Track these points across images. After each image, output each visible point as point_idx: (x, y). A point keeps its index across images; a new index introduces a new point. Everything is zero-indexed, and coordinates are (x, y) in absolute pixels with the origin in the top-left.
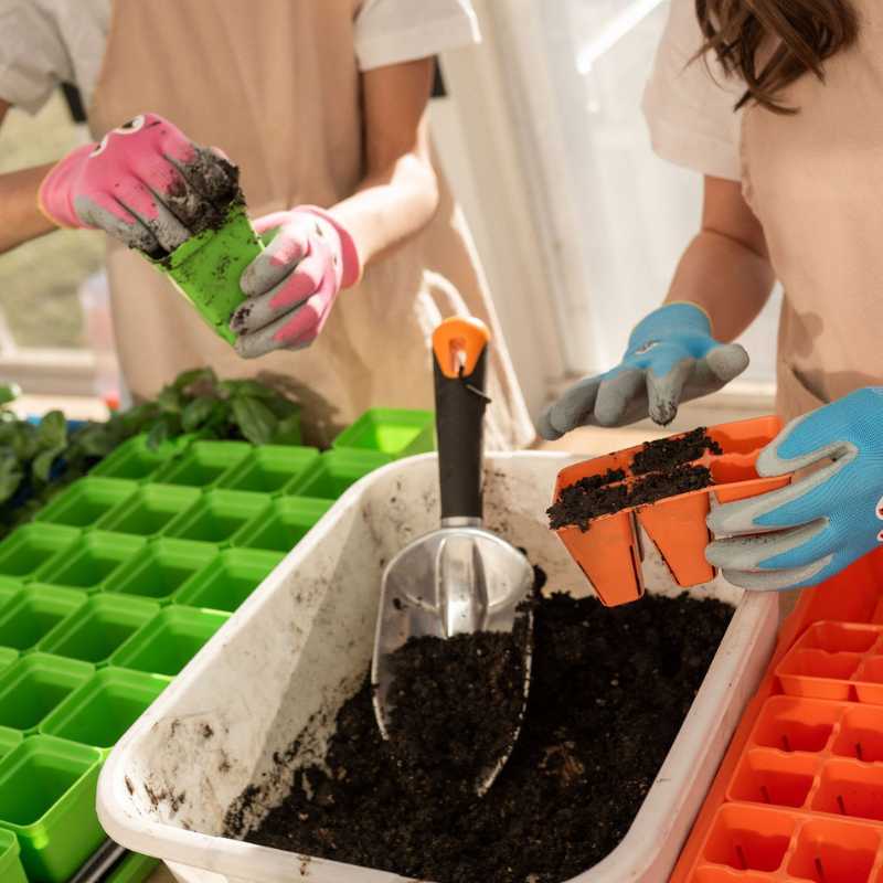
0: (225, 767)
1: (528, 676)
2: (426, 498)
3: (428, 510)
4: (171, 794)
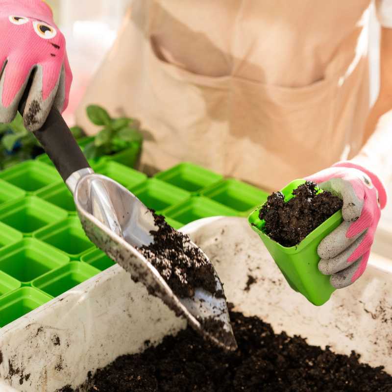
0: (59, 367)
2: (237, 246)
3: (235, 254)
4: (22, 371)
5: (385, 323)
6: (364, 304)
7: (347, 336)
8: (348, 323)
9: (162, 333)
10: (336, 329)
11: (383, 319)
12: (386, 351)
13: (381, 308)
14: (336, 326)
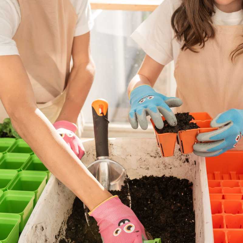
0: (46, 241)
1: (130, 202)
5: (160, 158)
6: (150, 154)
7: (146, 169)
8: (145, 164)
9: (71, 204)
10: (141, 168)
11: (159, 156)
12: (164, 168)
13: (157, 153)
14: (141, 167)
